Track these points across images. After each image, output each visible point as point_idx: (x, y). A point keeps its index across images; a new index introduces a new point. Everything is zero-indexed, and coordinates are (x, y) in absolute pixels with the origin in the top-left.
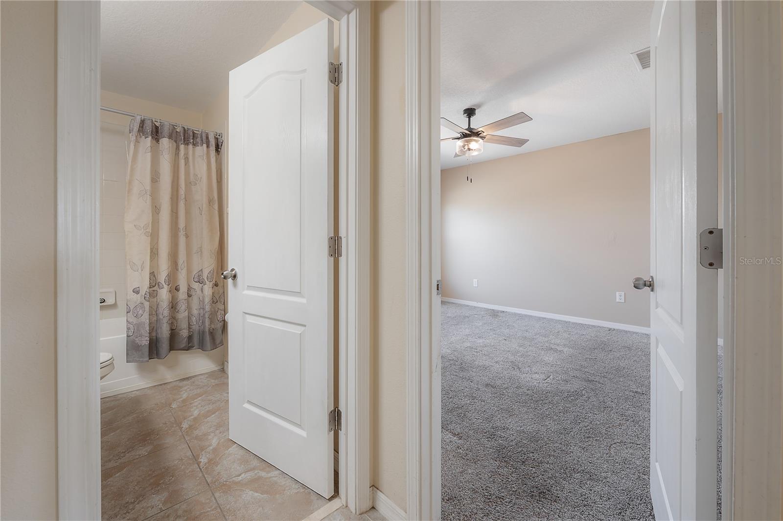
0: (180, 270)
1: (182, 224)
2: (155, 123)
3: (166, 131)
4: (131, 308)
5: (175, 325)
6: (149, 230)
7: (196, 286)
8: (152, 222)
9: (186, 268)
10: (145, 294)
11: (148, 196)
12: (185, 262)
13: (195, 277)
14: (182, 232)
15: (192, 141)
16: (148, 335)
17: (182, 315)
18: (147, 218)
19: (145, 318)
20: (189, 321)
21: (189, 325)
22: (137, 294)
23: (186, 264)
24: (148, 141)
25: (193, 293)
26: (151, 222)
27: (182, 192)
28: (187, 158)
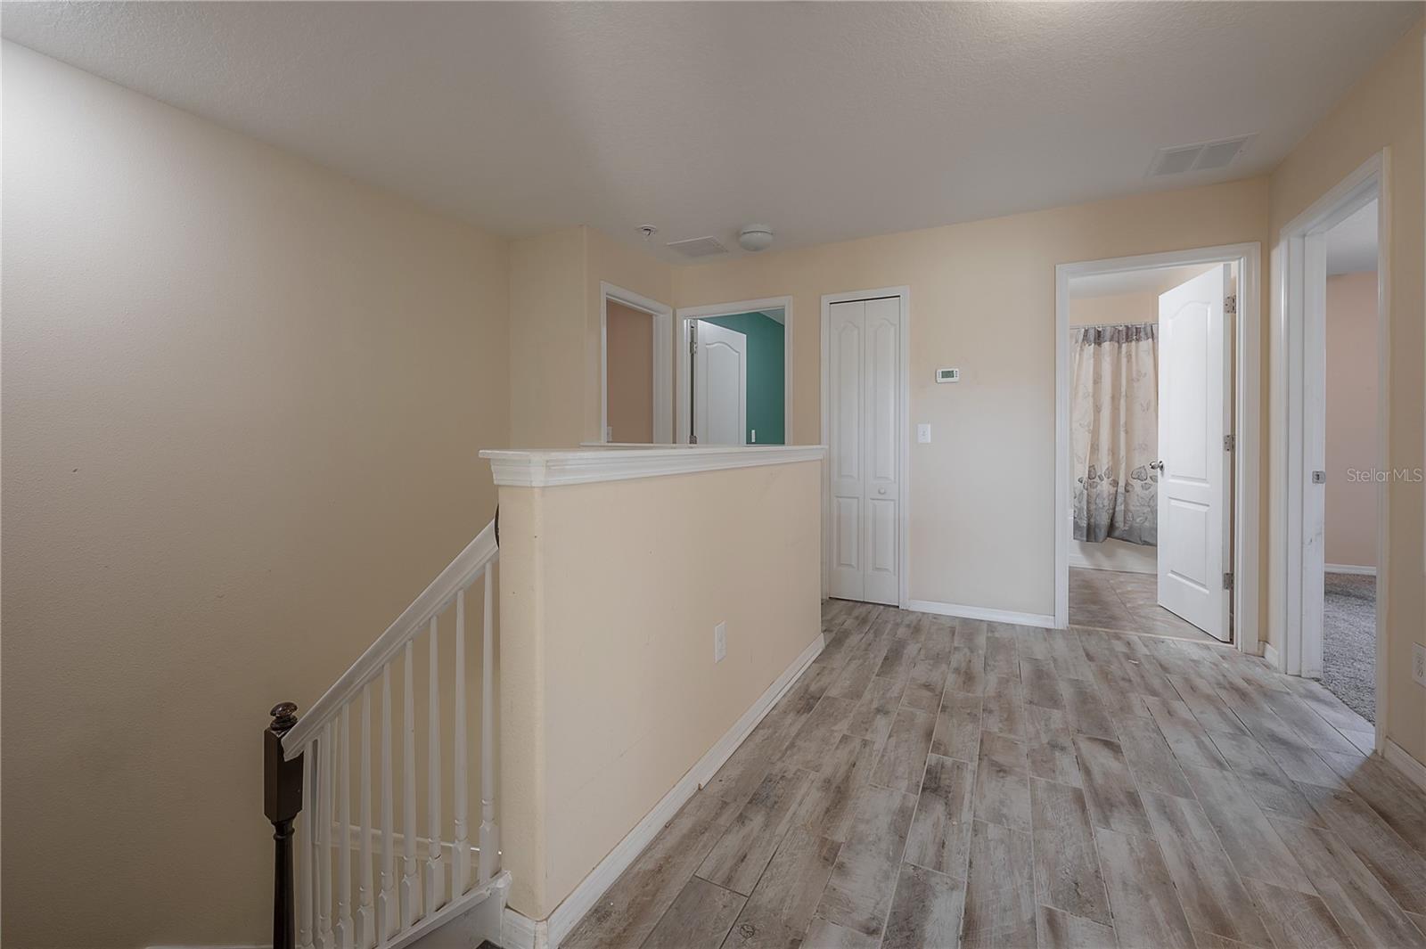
0: (1120, 463)
2: (1098, 330)
3: (1107, 333)
4: (1077, 494)
6: (1091, 427)
8: (1093, 421)
9: (1125, 464)
10: (1084, 485)
11: (1090, 398)
12: (1125, 457)
13: (1134, 473)
14: (1122, 428)
15: (1134, 336)
18: (1089, 418)
21: (1125, 520)
23: (1126, 460)
24: (1092, 348)
25: (1130, 488)
27: (1123, 389)
28: (1130, 355)
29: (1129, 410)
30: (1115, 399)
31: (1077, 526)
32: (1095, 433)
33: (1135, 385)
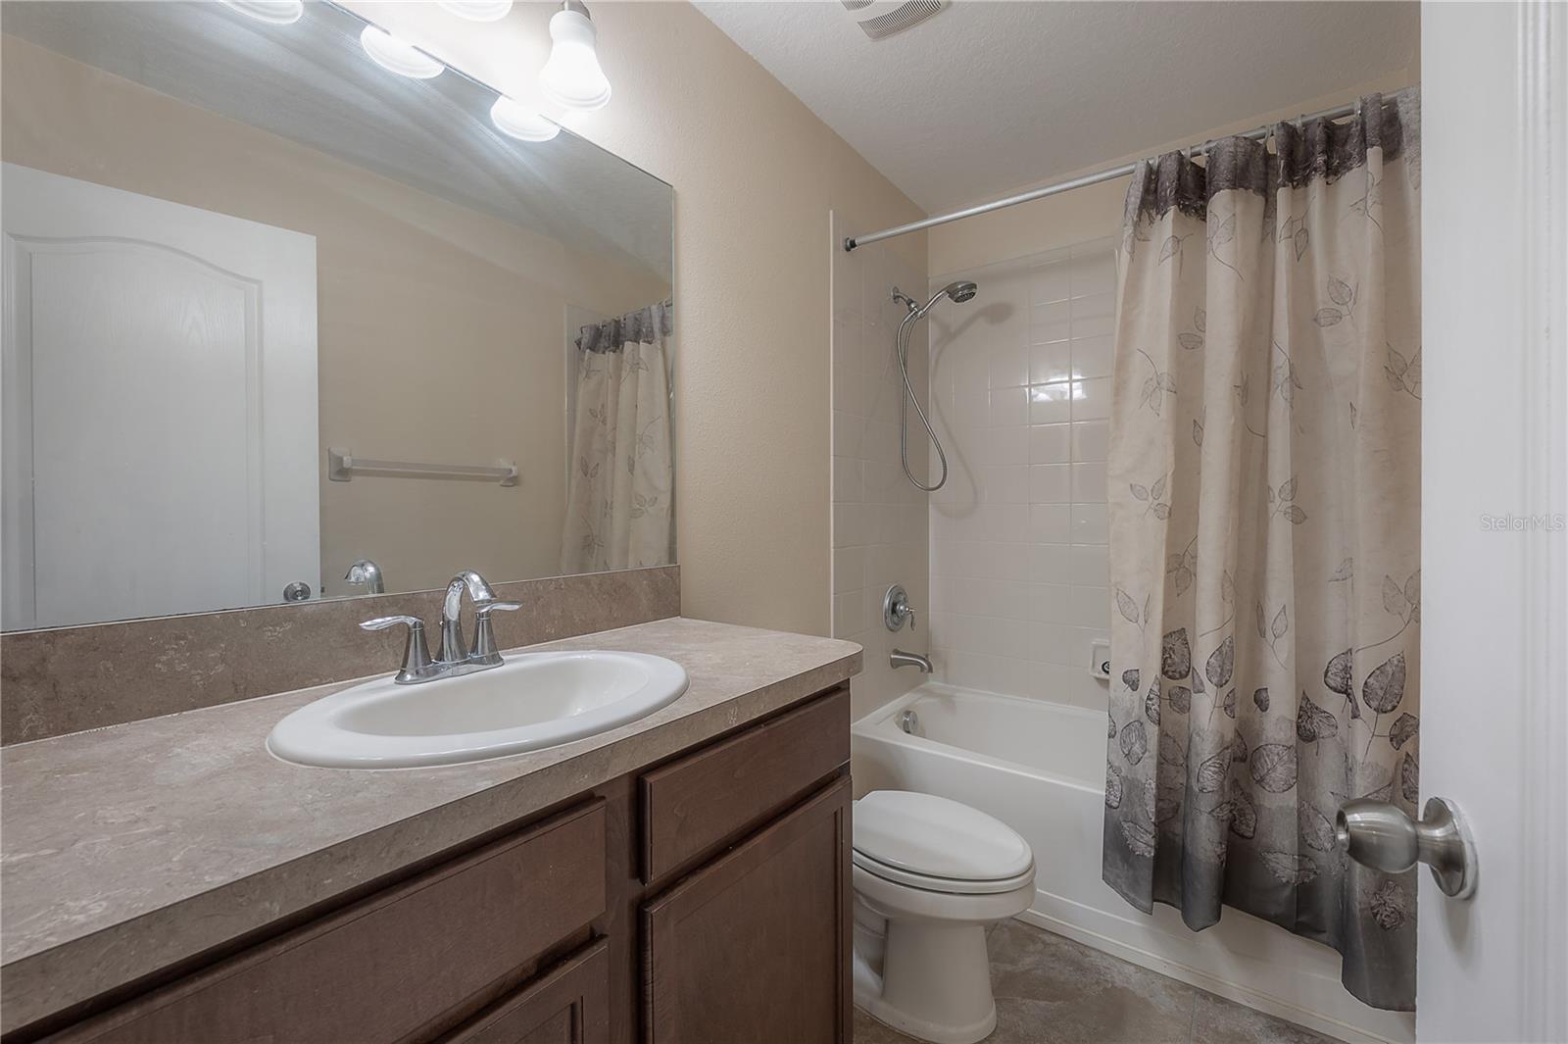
0: (1269, 634)
1: (1279, 473)
2: (1193, 160)
3: (1222, 168)
4: (1119, 728)
5: (1252, 824)
6: (1166, 498)
7: (1333, 703)
8: (1173, 473)
9: (1291, 634)
10: (1149, 698)
11: (1164, 392)
12: (1290, 611)
13: (1333, 670)
14: (1278, 500)
15: (1320, 159)
16: (1151, 829)
17: (1278, 800)
18: (1161, 462)
19: (1147, 772)
20: (1300, 828)
21: (1300, 843)
22: (1133, 690)
23: (1292, 620)
24: (1168, 223)
25: (1317, 724)
26: (1170, 474)
27: (1281, 360)
28: (1306, 231)
29: (1304, 429)
30: (1251, 391)
31: (1116, 846)
32: (1181, 515)
33: (1328, 336)
